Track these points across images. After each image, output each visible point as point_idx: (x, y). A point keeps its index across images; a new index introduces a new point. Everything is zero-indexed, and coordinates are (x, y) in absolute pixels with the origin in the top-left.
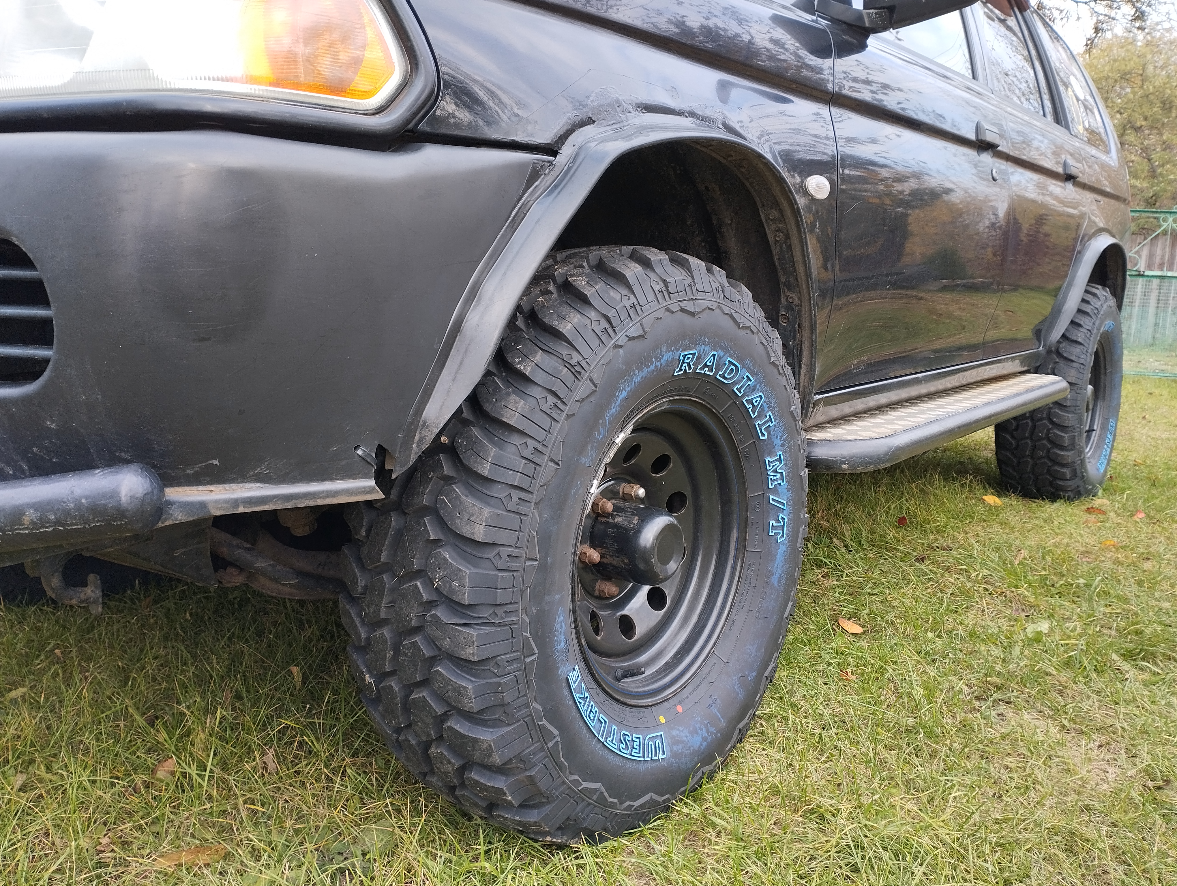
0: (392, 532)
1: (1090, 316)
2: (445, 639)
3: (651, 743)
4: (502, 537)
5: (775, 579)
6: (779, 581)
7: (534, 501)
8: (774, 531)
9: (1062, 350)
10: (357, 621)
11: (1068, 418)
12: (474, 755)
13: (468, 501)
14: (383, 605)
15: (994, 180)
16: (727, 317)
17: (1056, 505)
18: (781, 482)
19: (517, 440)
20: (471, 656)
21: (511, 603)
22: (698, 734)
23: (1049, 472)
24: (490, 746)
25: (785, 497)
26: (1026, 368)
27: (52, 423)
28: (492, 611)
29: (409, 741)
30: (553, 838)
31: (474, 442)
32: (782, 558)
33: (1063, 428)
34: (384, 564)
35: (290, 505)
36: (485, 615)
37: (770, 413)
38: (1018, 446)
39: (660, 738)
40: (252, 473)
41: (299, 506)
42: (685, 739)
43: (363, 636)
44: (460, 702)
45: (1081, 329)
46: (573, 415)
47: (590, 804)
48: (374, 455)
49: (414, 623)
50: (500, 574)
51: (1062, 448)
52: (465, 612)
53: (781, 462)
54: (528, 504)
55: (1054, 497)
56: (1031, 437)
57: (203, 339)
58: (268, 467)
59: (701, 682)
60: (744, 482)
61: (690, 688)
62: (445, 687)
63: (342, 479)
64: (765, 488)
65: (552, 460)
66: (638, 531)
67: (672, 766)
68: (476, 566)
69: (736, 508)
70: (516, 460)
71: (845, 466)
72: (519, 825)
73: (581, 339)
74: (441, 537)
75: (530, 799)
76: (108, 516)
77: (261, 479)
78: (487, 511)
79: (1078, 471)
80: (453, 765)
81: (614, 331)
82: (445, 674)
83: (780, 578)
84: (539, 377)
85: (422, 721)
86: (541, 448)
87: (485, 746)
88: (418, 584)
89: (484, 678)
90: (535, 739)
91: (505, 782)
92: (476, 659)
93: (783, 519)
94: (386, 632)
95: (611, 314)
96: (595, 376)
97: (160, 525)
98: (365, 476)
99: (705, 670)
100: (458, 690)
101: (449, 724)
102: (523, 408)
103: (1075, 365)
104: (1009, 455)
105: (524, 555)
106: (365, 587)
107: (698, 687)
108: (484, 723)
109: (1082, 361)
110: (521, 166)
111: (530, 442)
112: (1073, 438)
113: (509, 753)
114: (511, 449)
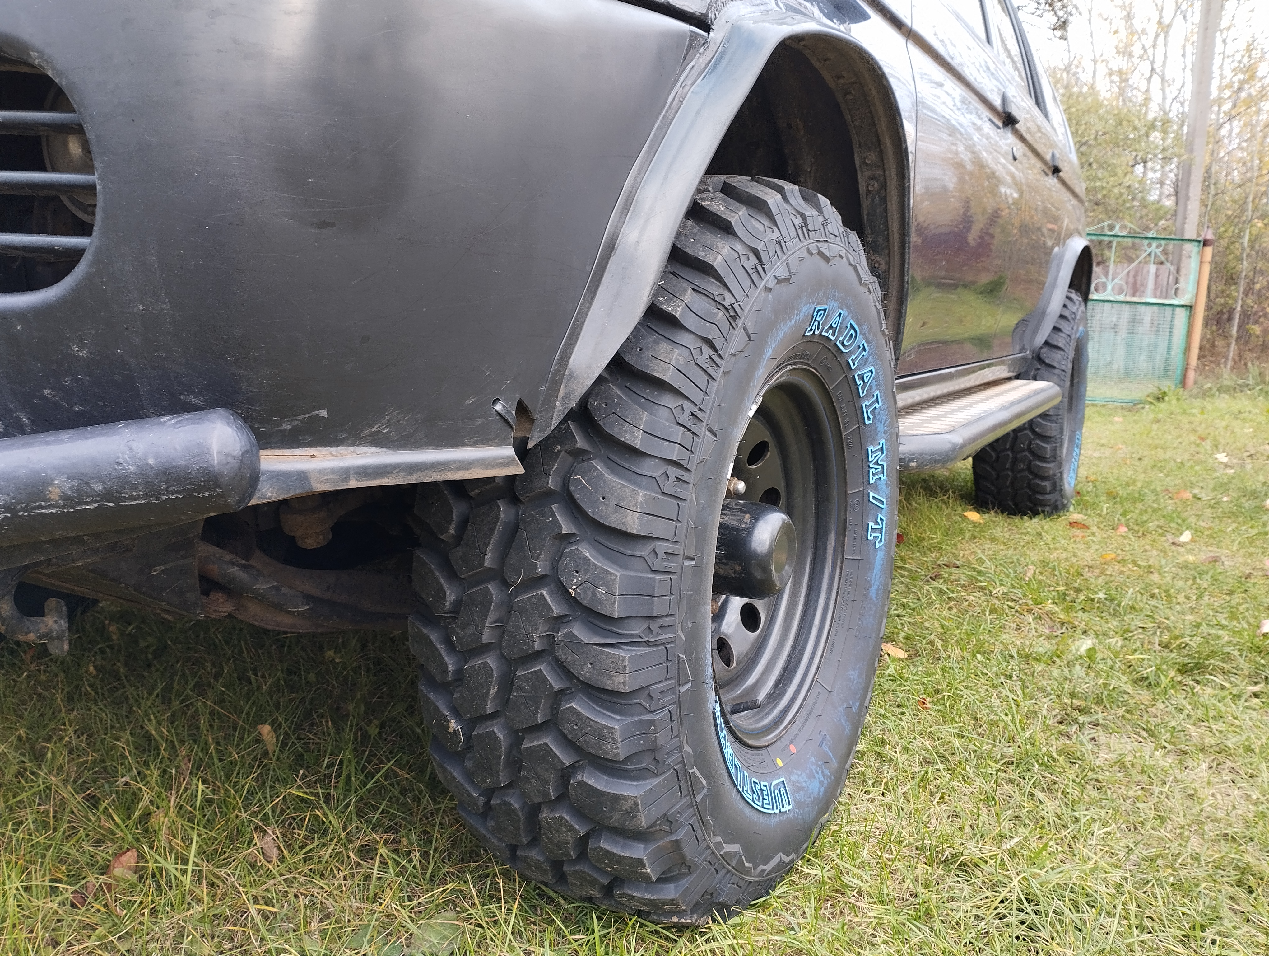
0: (499, 527)
1: (1068, 320)
2: (585, 665)
3: (776, 791)
4: (659, 528)
5: (873, 592)
6: (877, 594)
7: (692, 481)
8: (873, 535)
9: (1043, 356)
10: (442, 649)
11: (1051, 428)
12: (611, 817)
13: (613, 480)
14: (487, 625)
15: (1015, 159)
16: (851, 268)
17: (1035, 521)
18: (881, 476)
19: (668, 400)
20: (621, 686)
21: (667, 615)
22: (815, 777)
23: (1029, 486)
24: (636, 804)
25: (884, 495)
26: (1011, 374)
27: (82, 348)
28: (645, 626)
29: (511, 804)
30: (680, 918)
31: (617, 404)
32: (880, 567)
33: (1045, 438)
34: (489, 569)
35: (413, 479)
36: (637, 632)
37: (878, 392)
38: (998, 458)
39: (782, 785)
40: (367, 431)
41: (425, 481)
42: (804, 784)
43: (451, 668)
44: (600, 748)
45: (1061, 334)
46: (729, 372)
47: (729, 871)
48: (514, 413)
49: (537, 646)
50: (658, 577)
51: (1043, 459)
52: (609, 628)
53: (883, 453)
54: (685, 485)
55: (1035, 513)
56: (1012, 449)
57: (324, 225)
58: (389, 424)
59: (809, 715)
60: (845, 476)
61: (799, 722)
62: (581, 729)
63: (475, 445)
64: (866, 483)
65: (710, 430)
66: (750, 531)
67: (797, 818)
68: (624, 567)
69: (834, 507)
70: (672, 428)
71: (913, 464)
72: (646, 905)
73: (732, 276)
74: (575, 531)
75: (669, 870)
76: (192, 484)
77: (378, 441)
78: (641, 495)
79: (1058, 484)
80: (577, 832)
81: (763, 269)
82: (582, 712)
83: (878, 590)
84: (689, 321)
85: (538, 777)
86: (699, 414)
87: (630, 804)
88: (545, 593)
89: (632, 715)
90: (685, 792)
91: (645, 849)
92: (628, 689)
93: (881, 520)
94: (491, 661)
95: (760, 247)
96: (749, 325)
97: (254, 502)
98: (502, 443)
99: (810, 701)
100: (600, 733)
101: (579, 778)
102: (678, 360)
103: (1056, 371)
104: (988, 468)
105: (681, 553)
106: (458, 604)
107: (805, 722)
108: (626, 775)
109: (1064, 368)
110: (680, 35)
111: (687, 404)
112: (1055, 450)
113: (655, 813)
114: (663, 413)
